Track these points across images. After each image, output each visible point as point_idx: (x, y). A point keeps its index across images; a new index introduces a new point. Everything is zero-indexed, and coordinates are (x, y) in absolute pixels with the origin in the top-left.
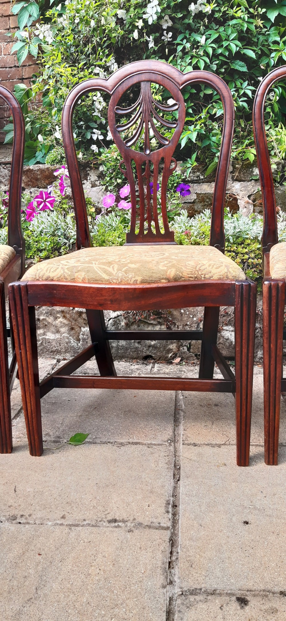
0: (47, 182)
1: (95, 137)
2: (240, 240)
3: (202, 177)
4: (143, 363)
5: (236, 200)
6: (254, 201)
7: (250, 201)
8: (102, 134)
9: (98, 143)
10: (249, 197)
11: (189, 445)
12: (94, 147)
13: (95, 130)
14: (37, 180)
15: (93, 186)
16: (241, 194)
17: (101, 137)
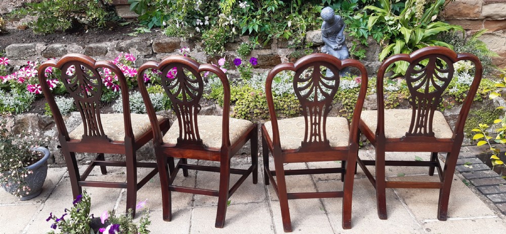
0: (171, 49)
1: (198, 24)
2: (286, 94)
3: (261, 46)
4: (242, 157)
5: (280, 58)
6: (289, 59)
7: (287, 59)
8: (202, 22)
9: (199, 26)
10: (287, 56)
11: (273, 201)
12: (198, 29)
13: (197, 20)
14: (164, 48)
15: (199, 51)
16: (282, 55)
17: (201, 24)
